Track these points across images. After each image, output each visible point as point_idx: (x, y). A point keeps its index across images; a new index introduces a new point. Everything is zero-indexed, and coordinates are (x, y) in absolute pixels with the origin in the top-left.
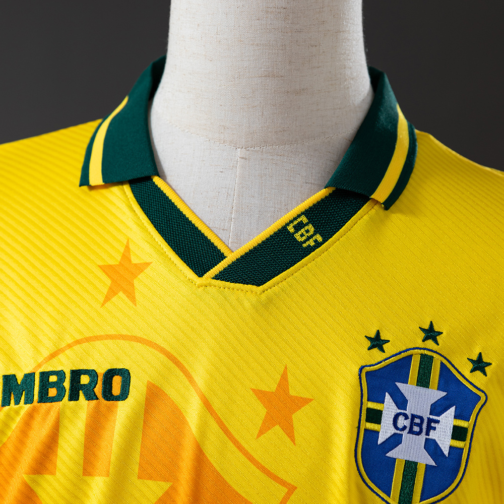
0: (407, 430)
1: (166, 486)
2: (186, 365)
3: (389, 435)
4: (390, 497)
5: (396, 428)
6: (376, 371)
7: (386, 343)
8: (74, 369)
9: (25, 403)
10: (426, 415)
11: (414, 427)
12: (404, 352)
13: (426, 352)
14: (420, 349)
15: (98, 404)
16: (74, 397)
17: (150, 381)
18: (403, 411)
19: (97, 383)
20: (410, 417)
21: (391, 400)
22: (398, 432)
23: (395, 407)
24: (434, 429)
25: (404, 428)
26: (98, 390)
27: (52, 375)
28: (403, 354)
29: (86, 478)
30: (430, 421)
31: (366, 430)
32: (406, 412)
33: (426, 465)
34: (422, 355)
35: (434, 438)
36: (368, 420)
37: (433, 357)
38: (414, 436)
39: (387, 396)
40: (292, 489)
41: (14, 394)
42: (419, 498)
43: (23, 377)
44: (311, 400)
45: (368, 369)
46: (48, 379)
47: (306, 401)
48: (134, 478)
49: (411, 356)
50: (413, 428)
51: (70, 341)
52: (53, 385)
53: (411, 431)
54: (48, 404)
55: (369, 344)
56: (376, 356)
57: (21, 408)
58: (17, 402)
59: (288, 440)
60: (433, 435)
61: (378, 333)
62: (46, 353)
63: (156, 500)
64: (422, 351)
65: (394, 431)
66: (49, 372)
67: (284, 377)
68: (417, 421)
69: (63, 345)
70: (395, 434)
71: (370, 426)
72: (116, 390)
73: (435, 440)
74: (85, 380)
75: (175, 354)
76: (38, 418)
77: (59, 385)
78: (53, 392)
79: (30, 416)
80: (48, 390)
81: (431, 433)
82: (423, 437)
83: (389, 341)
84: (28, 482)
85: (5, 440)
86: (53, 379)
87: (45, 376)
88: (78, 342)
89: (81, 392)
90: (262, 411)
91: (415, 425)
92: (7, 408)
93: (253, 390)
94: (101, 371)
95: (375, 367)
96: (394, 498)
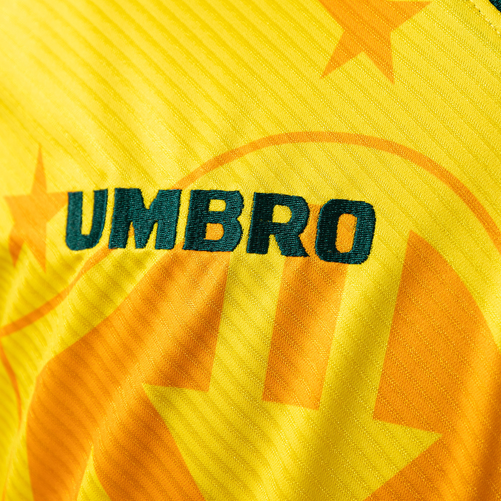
1: (428, 439)
2: (489, 209)
8: (262, 191)
9: (158, 247)
15: (307, 266)
16: (258, 246)
17: (416, 231)
19: (306, 224)
26: (309, 237)
27: (215, 198)
29: (269, 405)
41: (135, 227)
43: (155, 195)
46: (208, 207)
48: (365, 417)
51: (256, 137)
52: (217, 218)
54: (205, 255)
57: (148, 254)
58: (141, 243)
62: (206, 156)
63: (405, 464)
66: (210, 191)
69: (241, 143)
72: (345, 240)
74: (281, 215)
75: (469, 186)
76: (181, 279)
77: (229, 219)
78: (214, 232)
79: (166, 273)
80: (206, 227)
84: (152, 398)
85: (109, 312)
86: (217, 206)
87: (201, 198)
88: (273, 140)
89: (272, 237)
92: (119, 251)
94: (316, 201)
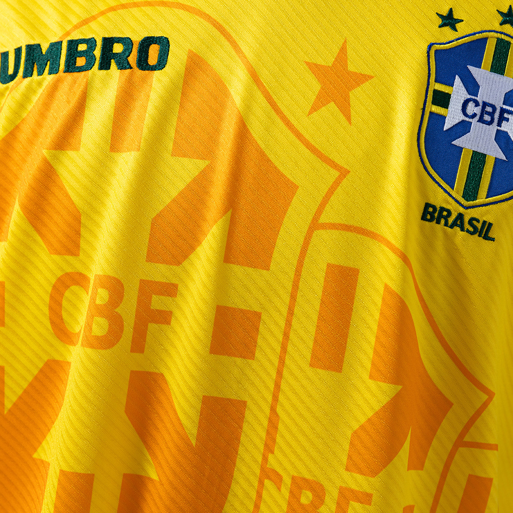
0: (478, 117)
1: (202, 164)
2: (233, 35)
3: (457, 121)
4: (453, 189)
5: (465, 114)
6: (446, 50)
7: (459, 22)
8: (107, 36)
9: (50, 73)
10: (499, 104)
11: (485, 115)
12: (479, 33)
13: (503, 37)
14: (497, 32)
16: (105, 66)
17: (192, 49)
18: (473, 97)
19: (131, 52)
20: (481, 104)
21: (461, 84)
22: (467, 119)
23: (466, 92)
24: (507, 120)
25: (474, 115)
26: (133, 59)
27: (81, 43)
28: (477, 35)
29: (113, 153)
30: (503, 111)
31: (431, 113)
32: (478, 99)
33: (496, 158)
34: (498, 39)
35: (505, 130)
36: (434, 102)
37: (510, 43)
38: (485, 125)
39: (457, 80)
40: (344, 173)
41: (37, 65)
42: (485, 194)
43: (48, 46)
44: (371, 77)
45: (438, 47)
46: (77, 48)
47: (367, 78)
48: (167, 156)
49: (486, 39)
50: (484, 116)
51: (103, 8)
52: (82, 54)
53: (481, 120)
54: (76, 74)
55: (440, 21)
56: (448, 34)
57: (44, 79)
58: (40, 73)
59: (343, 119)
60: (505, 127)
61: (451, 11)
62: (75, 21)
63: (191, 180)
64: (499, 35)
65: (462, 117)
66: (78, 40)
67: (343, 50)
68: (489, 109)
69: (95, 13)
70: (463, 121)
71: (436, 109)
72: (153, 59)
73: (507, 133)
74: (118, 48)
75: (221, 22)
76: (64, 87)
77: (89, 54)
78: (81, 62)
79: (54, 88)
80: (76, 59)
81: (502, 125)
82: (494, 128)
83: (463, 21)
84: (48, 158)
85: (24, 115)
86: (82, 47)
87: (73, 44)
88: (113, 9)
89: (112, 61)
90: (317, 86)
91: (486, 114)
92: (29, 79)
93: (308, 64)
94: (137, 38)
95: (446, 45)
96: (458, 190)
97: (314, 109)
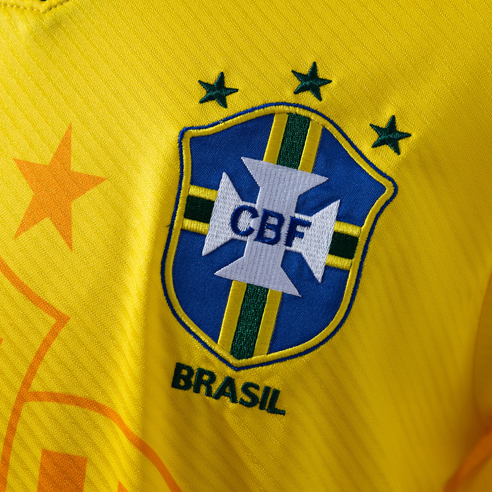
4: (217, 342)
6: (208, 136)
7: (231, 93)
11: (266, 230)
12: (259, 108)
13: (298, 110)
14: (289, 105)
18: (249, 204)
20: (260, 214)
21: (231, 185)
22: (238, 237)
23: (237, 197)
24: (301, 235)
25: (250, 231)
28: (257, 111)
30: (295, 222)
31: (184, 231)
32: (256, 206)
33: (283, 294)
34: (290, 114)
35: (299, 250)
36: (189, 215)
37: (309, 119)
38: (265, 245)
39: (225, 179)
40: (62, 320)
44: (103, 180)
45: (194, 132)
47: (96, 181)
49: (271, 116)
50: (264, 232)
53: (261, 237)
55: (203, 93)
56: (214, 112)
59: (62, 242)
60: (297, 246)
61: (222, 77)
64: (291, 109)
67: (66, 142)
68: (274, 221)
70: (232, 240)
71: (192, 225)
73: (300, 255)
81: (294, 243)
82: (280, 249)
83: (237, 90)
90: (27, 195)
91: (268, 228)
93: (17, 161)
95: (207, 130)
96: (223, 344)
97: (23, 227)
